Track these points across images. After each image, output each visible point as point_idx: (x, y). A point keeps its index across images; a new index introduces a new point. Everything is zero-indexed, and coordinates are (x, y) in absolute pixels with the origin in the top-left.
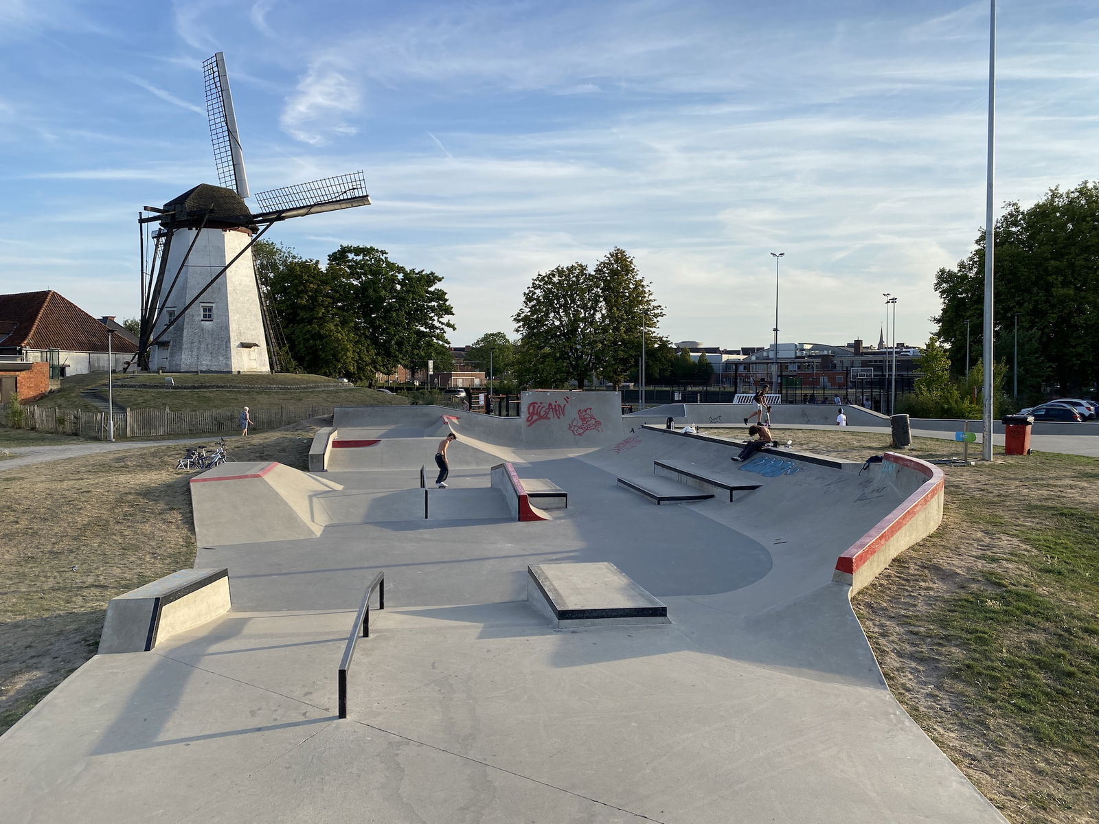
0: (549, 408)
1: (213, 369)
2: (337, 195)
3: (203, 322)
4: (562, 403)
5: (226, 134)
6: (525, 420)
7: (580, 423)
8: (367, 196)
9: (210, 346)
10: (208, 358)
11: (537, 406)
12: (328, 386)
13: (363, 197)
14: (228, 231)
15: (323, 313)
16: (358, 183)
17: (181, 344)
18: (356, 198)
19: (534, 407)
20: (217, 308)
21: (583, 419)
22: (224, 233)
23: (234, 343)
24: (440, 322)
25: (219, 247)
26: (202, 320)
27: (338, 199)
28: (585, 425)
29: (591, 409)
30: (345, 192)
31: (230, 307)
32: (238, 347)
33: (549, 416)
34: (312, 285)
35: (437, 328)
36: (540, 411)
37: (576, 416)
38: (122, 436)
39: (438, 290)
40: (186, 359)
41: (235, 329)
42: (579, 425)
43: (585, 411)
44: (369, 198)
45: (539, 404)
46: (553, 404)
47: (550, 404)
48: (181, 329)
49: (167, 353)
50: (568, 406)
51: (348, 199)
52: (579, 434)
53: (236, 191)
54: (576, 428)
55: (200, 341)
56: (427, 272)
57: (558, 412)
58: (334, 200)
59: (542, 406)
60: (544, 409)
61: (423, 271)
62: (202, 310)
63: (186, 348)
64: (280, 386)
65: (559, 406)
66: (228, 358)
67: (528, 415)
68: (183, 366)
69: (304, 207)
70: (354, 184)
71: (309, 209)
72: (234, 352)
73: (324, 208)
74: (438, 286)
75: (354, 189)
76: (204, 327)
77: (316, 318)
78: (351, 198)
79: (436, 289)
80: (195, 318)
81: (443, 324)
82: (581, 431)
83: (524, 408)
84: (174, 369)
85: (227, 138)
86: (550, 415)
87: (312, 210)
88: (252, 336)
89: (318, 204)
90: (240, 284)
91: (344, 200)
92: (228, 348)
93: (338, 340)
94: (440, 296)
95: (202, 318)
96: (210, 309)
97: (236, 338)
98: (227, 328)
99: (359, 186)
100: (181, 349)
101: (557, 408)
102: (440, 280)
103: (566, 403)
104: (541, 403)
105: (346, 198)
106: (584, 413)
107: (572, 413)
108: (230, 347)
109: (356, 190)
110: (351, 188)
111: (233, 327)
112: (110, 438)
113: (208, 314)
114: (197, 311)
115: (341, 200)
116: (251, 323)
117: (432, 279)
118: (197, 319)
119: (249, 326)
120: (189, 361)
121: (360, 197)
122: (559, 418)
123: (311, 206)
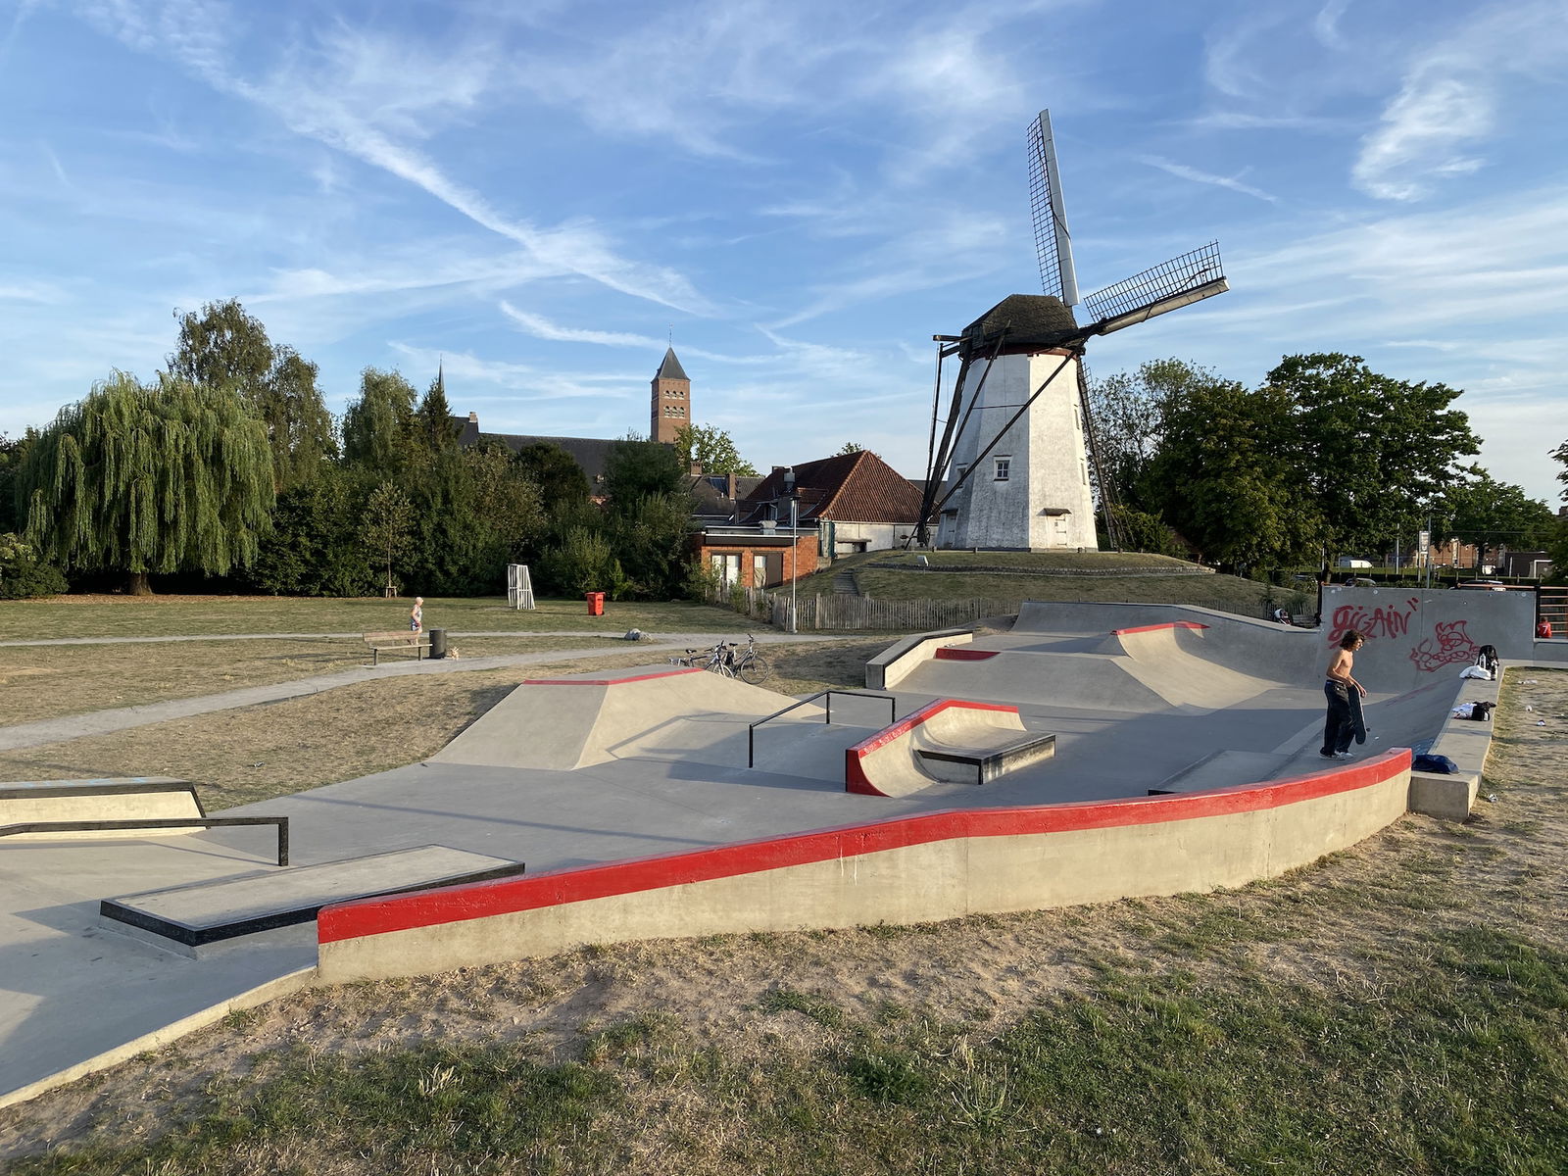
0: (1376, 619)
1: (1005, 544)
2: (1183, 283)
3: (996, 483)
4: (1403, 609)
5: (1051, 220)
6: (1327, 636)
7: (1436, 648)
8: (1223, 278)
9: (1003, 514)
10: (1000, 530)
11: (1351, 613)
12: (1156, 571)
13: (1218, 280)
14: (1035, 355)
15: (1237, 461)
16: (1211, 260)
17: (968, 512)
18: (1208, 283)
19: (1346, 615)
20: (1015, 462)
21: (1445, 641)
22: (1029, 358)
23: (1034, 509)
24: (1457, 467)
25: (1022, 379)
26: (995, 480)
27: (1185, 289)
28: (1447, 653)
29: (1464, 623)
30: (1194, 277)
31: (1032, 460)
32: (1039, 515)
33: (1373, 632)
34: (1224, 421)
35: (1452, 477)
36: (1359, 621)
37: (1431, 634)
38: (808, 626)
39: (1454, 413)
40: (973, 533)
41: (1036, 491)
42: (1433, 652)
43: (1452, 626)
44: (1225, 281)
45: (1356, 610)
46: (1385, 610)
47: (1379, 611)
48: (968, 493)
49: (953, 524)
50: (1415, 617)
51: (1198, 287)
52: (1429, 669)
53: (1061, 300)
54: (1426, 657)
55: (990, 508)
56: (1431, 384)
57: (1393, 626)
58: (1180, 291)
59: (1362, 613)
60: (1366, 619)
61: (1424, 383)
62: (996, 466)
63: (973, 518)
64: (1074, 570)
65: (1396, 614)
66: (1025, 529)
67: (1334, 629)
68: (969, 541)
69: (1139, 309)
70: (1205, 262)
71: (1148, 310)
72: (1032, 522)
73: (1168, 305)
74: (1453, 406)
75: (1205, 270)
76: (998, 490)
77: (1227, 470)
78: (1203, 285)
79: (1449, 412)
80: (986, 477)
81: (1463, 469)
82: (1434, 663)
83: (1326, 616)
84: (959, 545)
85: (1052, 227)
86: (1378, 629)
87: (1153, 311)
88: (1062, 499)
89: (1161, 301)
90: (1049, 428)
91: (1193, 289)
92: (1025, 516)
93: (1254, 503)
94: (1458, 420)
95: (995, 476)
96: (1006, 466)
97: (1037, 503)
98: (1026, 489)
99: (1212, 266)
100: (968, 518)
101: (1393, 619)
102: (1455, 395)
103: (1411, 609)
104: (1361, 608)
105: (1195, 285)
106: (1448, 630)
107: (1422, 628)
108: (1028, 515)
109: (1208, 272)
110: (1201, 269)
111: (1034, 487)
112: (792, 628)
113: (1004, 468)
114: (989, 468)
115: (1188, 291)
116: (1062, 481)
117: (1440, 395)
118: (989, 478)
119: (1059, 485)
120: (976, 534)
121: (1213, 281)
122: (1394, 636)
123: (1152, 305)
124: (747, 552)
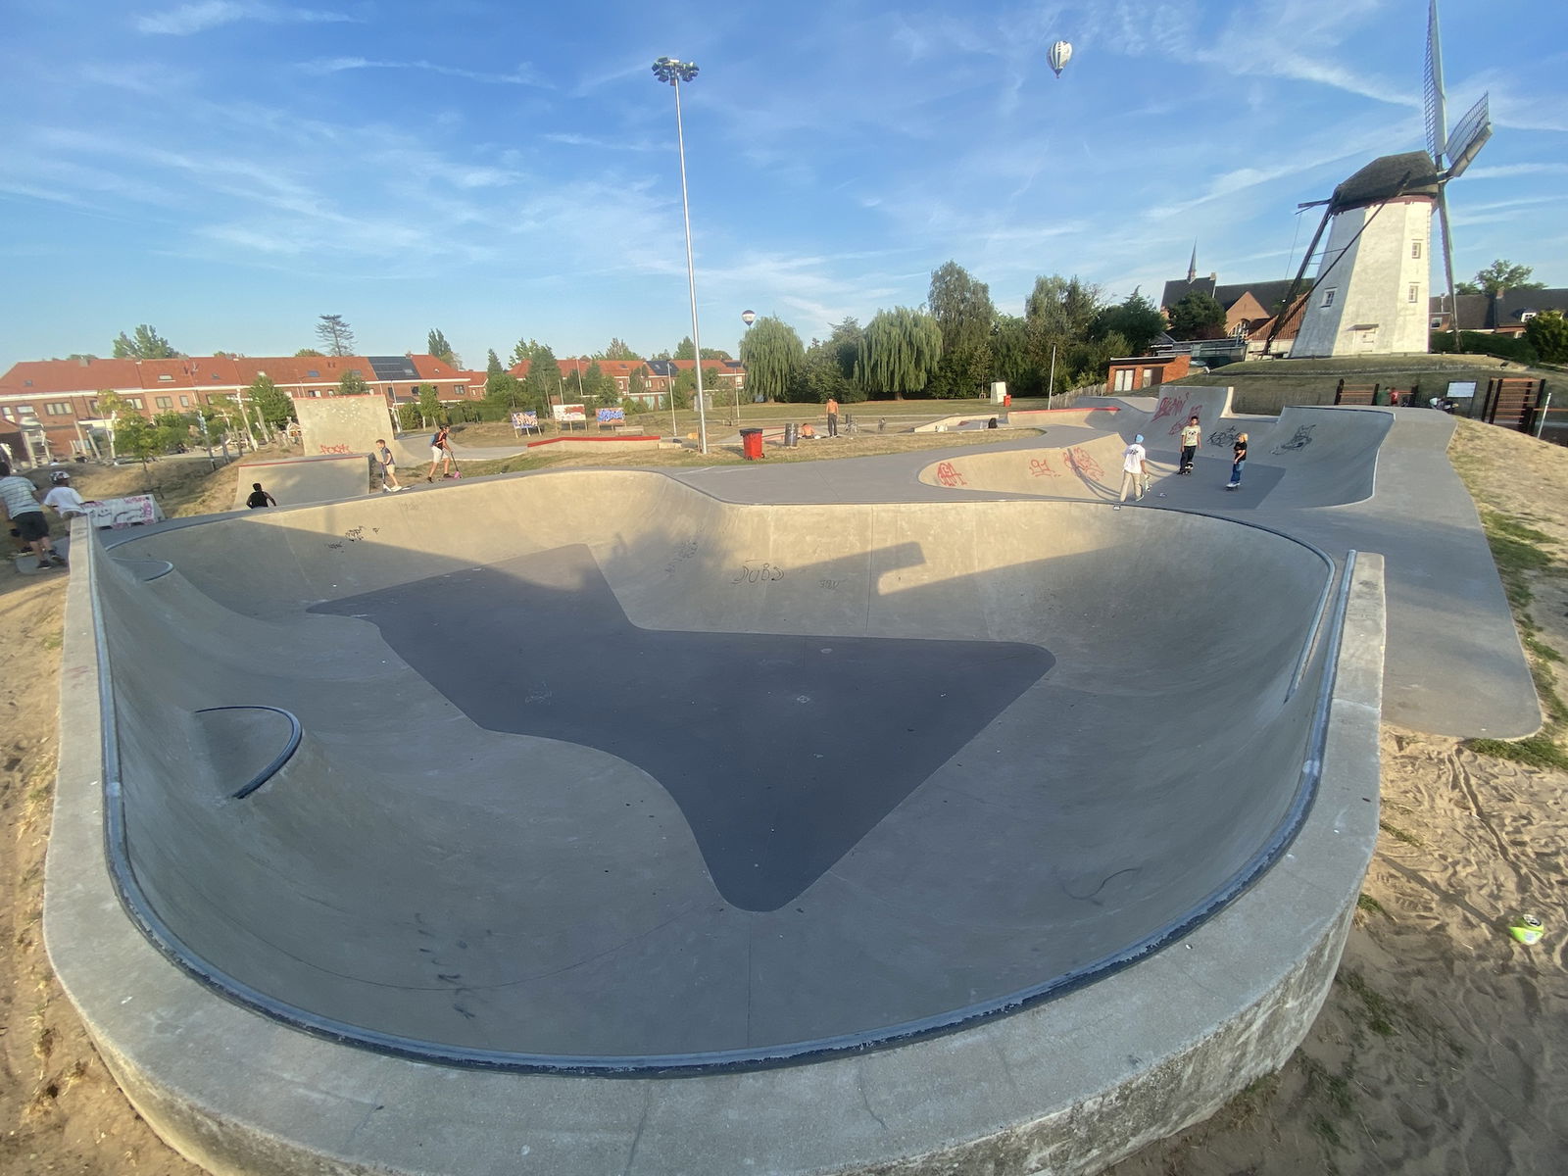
1: (1317, 354)
3: (1323, 308)
5: (1433, 86)
9: (1321, 332)
10: (1316, 342)
20: (1338, 292)
23: (1345, 323)
31: (1352, 289)
32: (1347, 330)
41: (1349, 313)
55: (1314, 328)
62: (1326, 296)
63: (1301, 336)
66: (1332, 342)
72: (1339, 336)
76: (1323, 313)
80: (1317, 305)
85: (1433, 91)
90: (1376, 262)
95: (1324, 304)
97: (1348, 321)
98: (1341, 312)
108: (1337, 331)
111: (1348, 310)
113: (1331, 297)
114: (1320, 298)
116: (1379, 302)
119: (1374, 307)
120: (1300, 347)
123: (1466, 151)
124: (1139, 367)
